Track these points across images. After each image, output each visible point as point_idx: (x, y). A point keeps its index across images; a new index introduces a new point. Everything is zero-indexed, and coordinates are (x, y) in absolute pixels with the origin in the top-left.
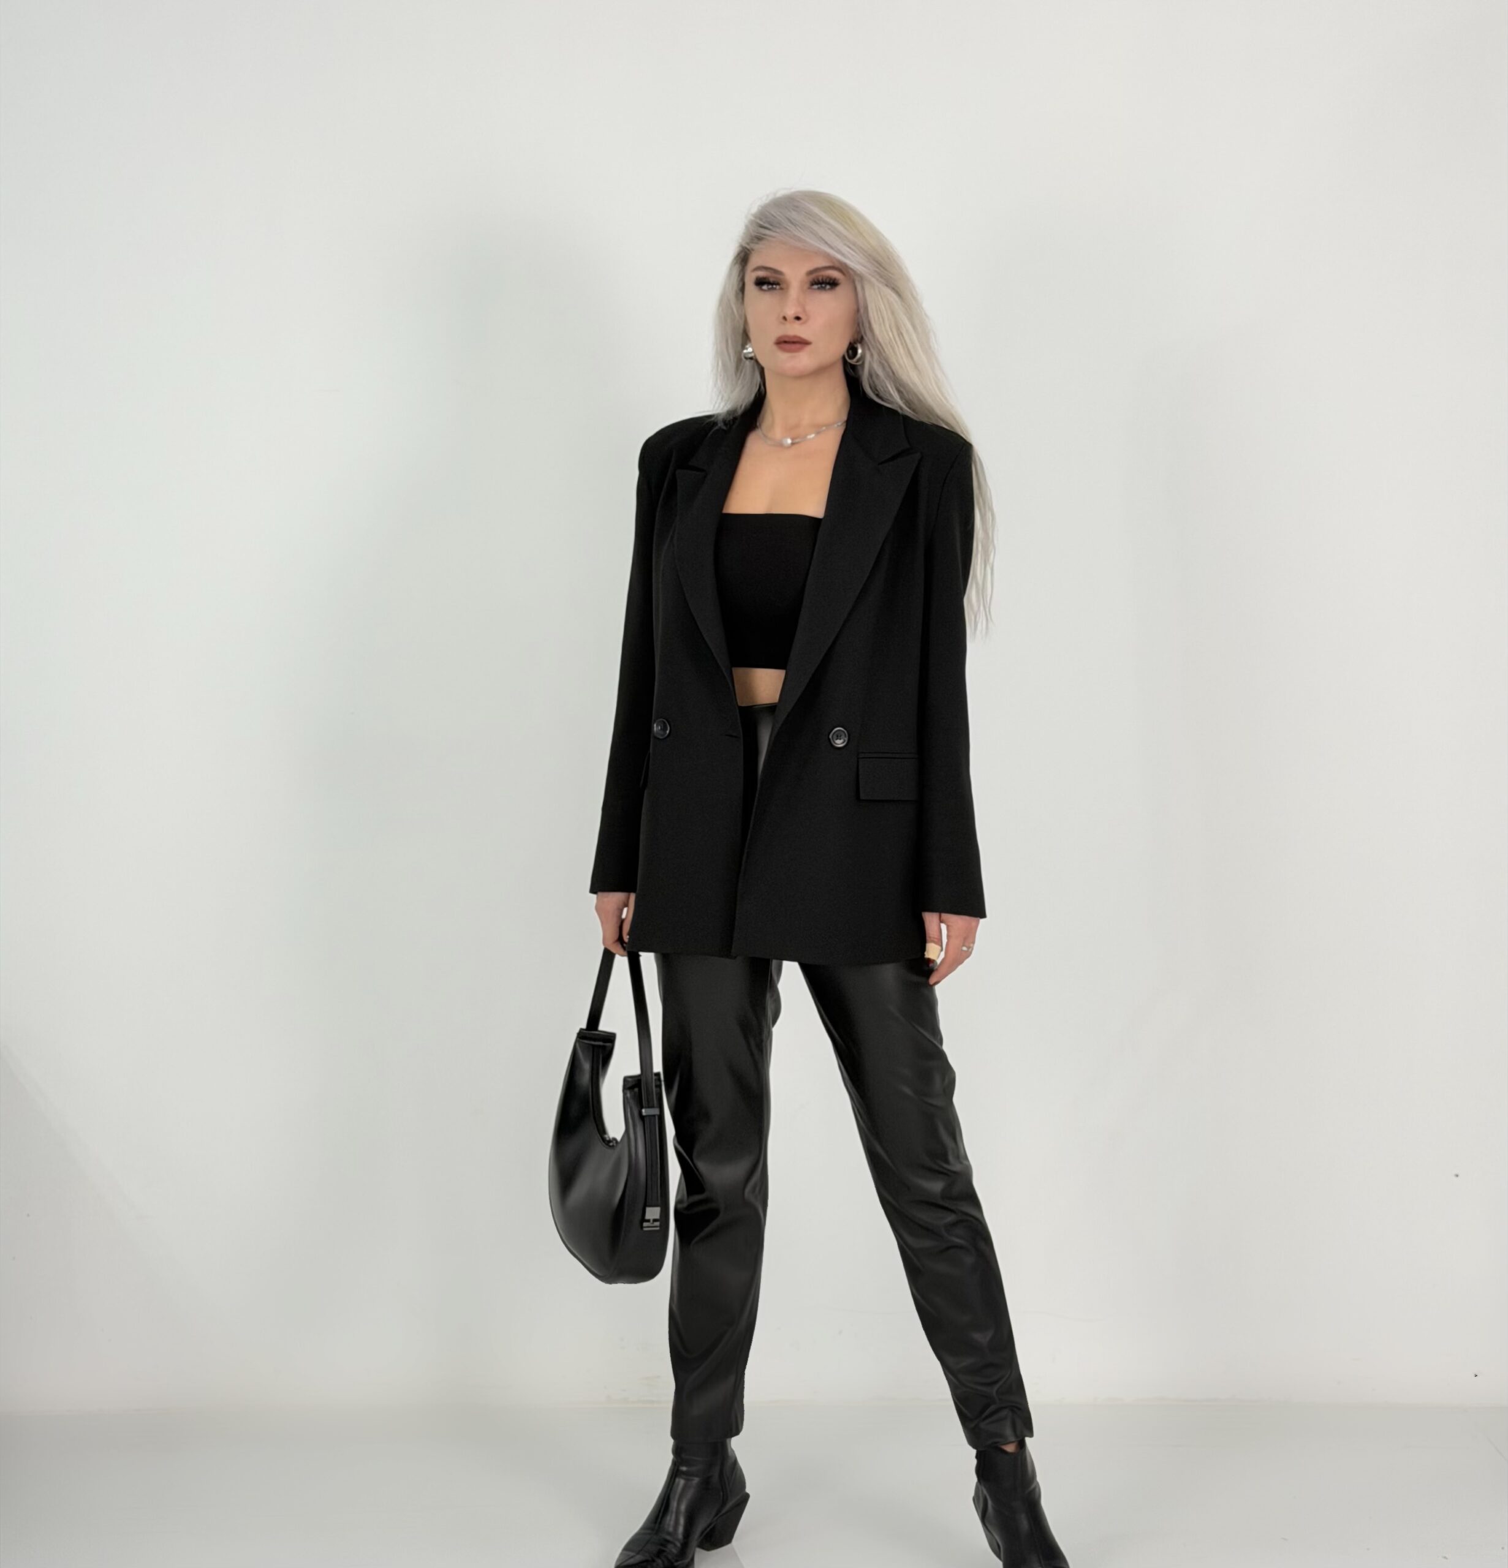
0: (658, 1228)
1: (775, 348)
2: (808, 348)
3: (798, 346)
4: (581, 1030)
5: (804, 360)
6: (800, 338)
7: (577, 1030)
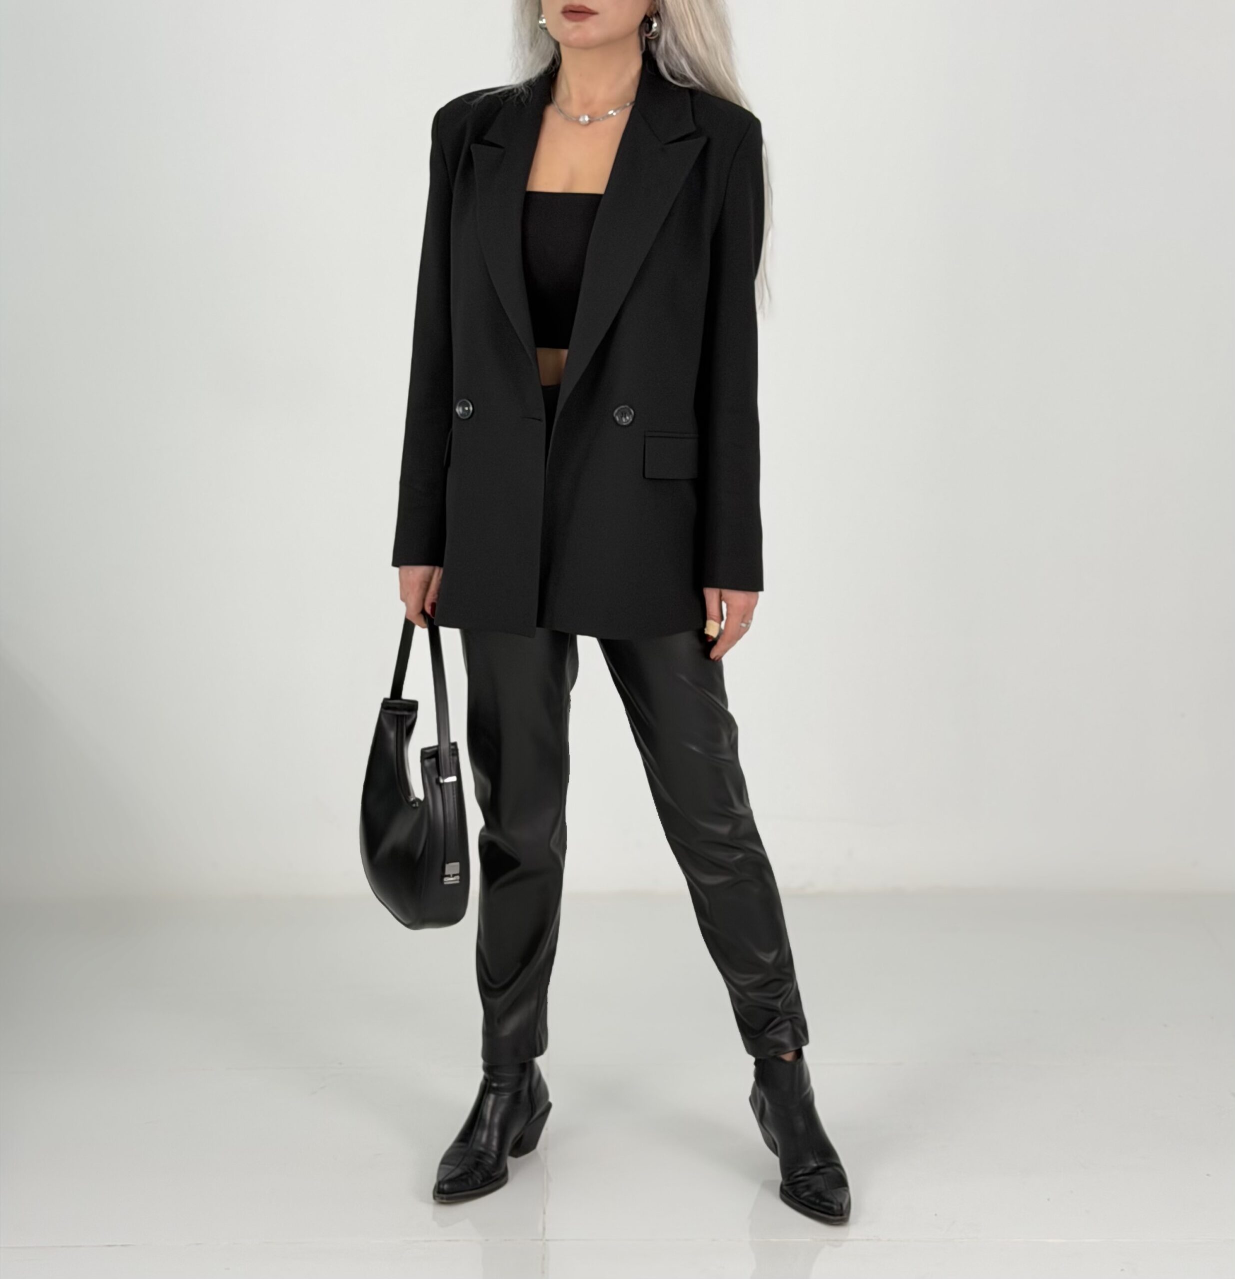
0: (458, 882)
1: (561, 16)
2: (594, 18)
3: (583, 15)
4: (385, 700)
5: (592, 29)
6: (585, 8)
7: (381, 701)
